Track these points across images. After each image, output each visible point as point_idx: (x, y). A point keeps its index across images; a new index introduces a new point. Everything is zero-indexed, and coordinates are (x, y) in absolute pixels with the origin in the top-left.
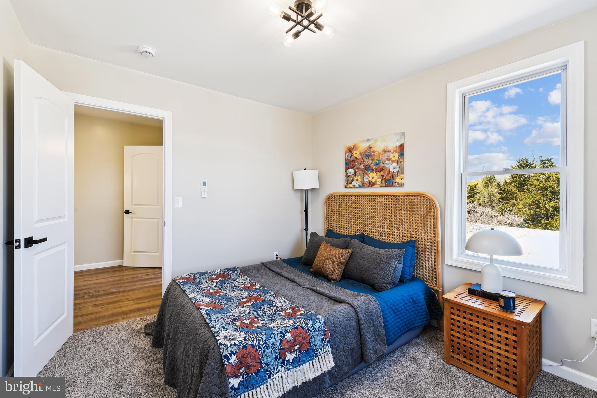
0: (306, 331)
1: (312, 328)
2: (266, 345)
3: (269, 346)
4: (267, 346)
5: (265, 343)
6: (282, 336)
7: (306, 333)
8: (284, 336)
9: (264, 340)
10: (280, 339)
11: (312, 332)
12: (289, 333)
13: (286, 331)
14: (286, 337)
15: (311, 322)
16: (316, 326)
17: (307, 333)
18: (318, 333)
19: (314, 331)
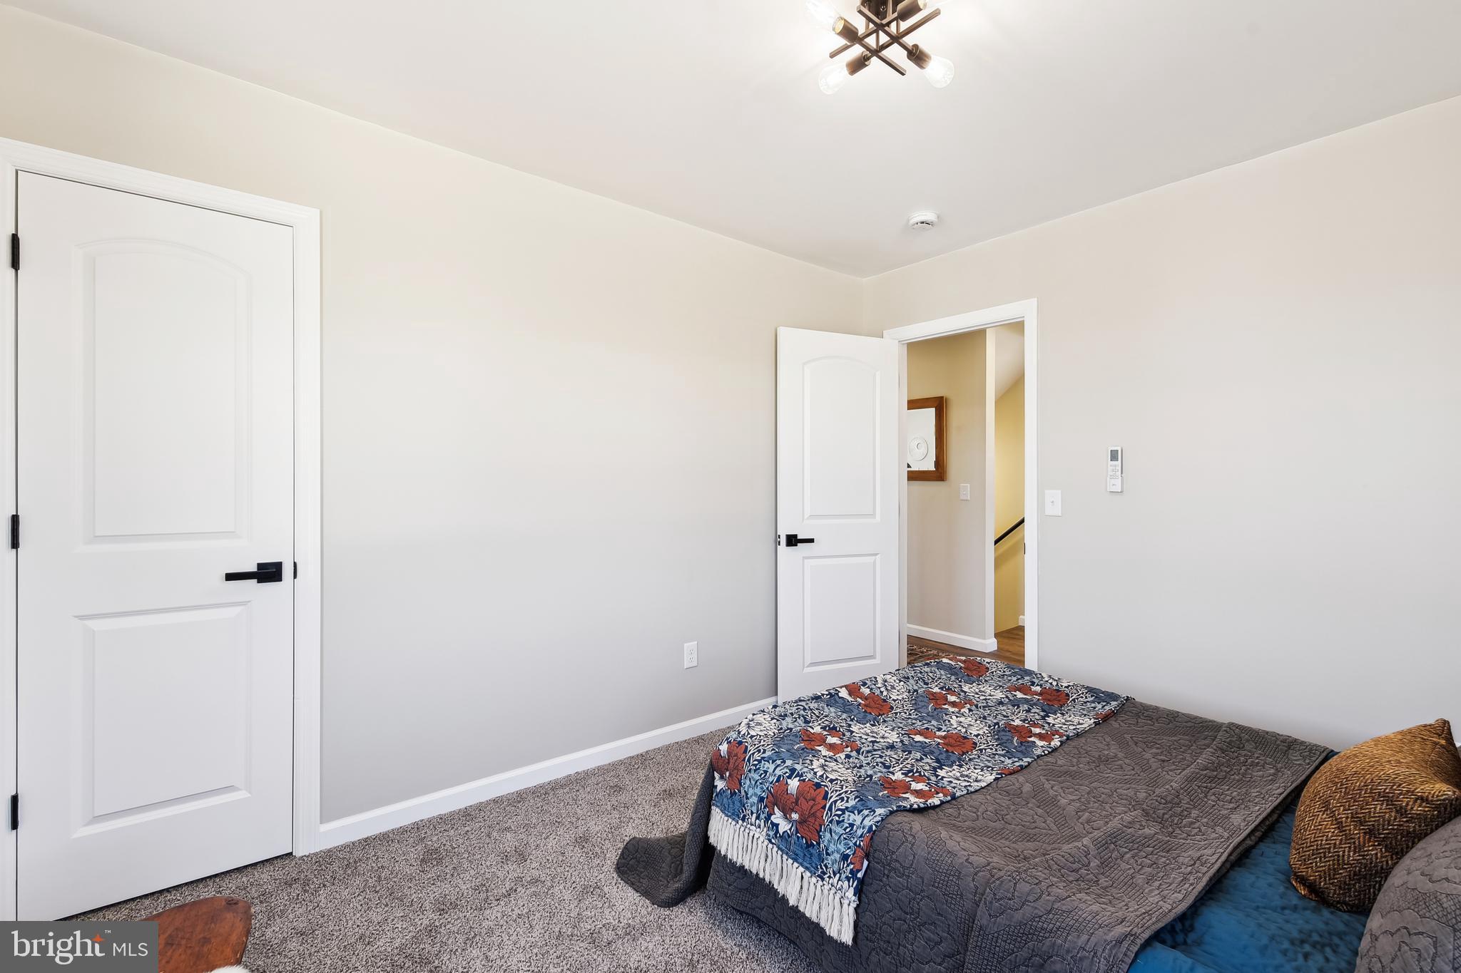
0: (825, 806)
1: (839, 813)
2: (757, 764)
3: (759, 768)
4: (758, 767)
5: (760, 761)
6: (787, 774)
7: (822, 808)
8: (789, 777)
9: (764, 755)
10: (780, 776)
11: (833, 819)
12: (799, 780)
13: (799, 775)
14: (789, 781)
15: (852, 803)
16: (849, 816)
17: (823, 810)
18: (842, 834)
19: (838, 823)
